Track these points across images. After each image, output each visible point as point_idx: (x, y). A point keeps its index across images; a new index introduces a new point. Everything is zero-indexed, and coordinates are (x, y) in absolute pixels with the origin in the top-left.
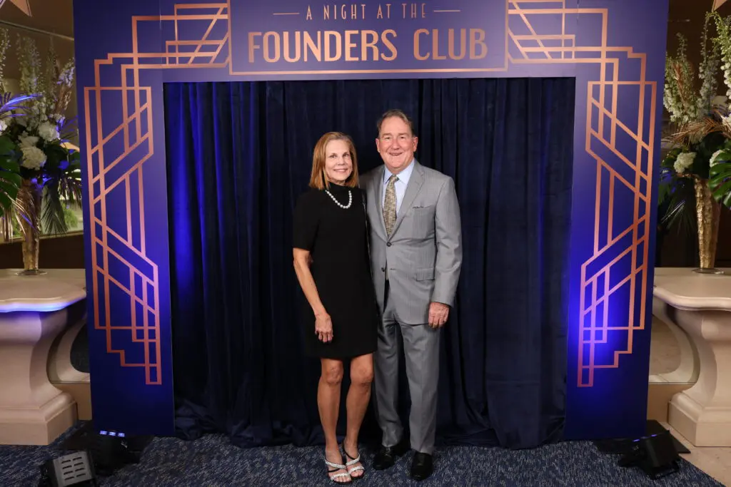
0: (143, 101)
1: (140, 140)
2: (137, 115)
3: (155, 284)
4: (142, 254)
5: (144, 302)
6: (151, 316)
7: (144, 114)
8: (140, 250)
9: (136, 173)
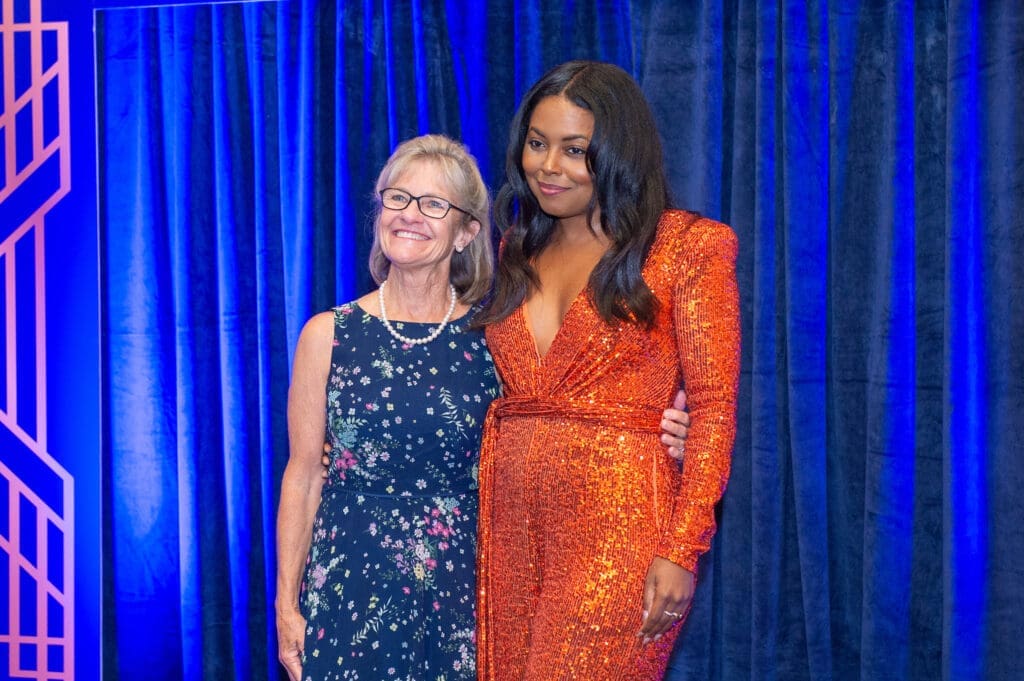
0: (50, 58)
1: (41, 155)
2: (35, 94)
3: (67, 525)
4: (39, 447)
5: (40, 573)
6: (55, 609)
7: (51, 90)
8: (33, 435)
9: (29, 238)
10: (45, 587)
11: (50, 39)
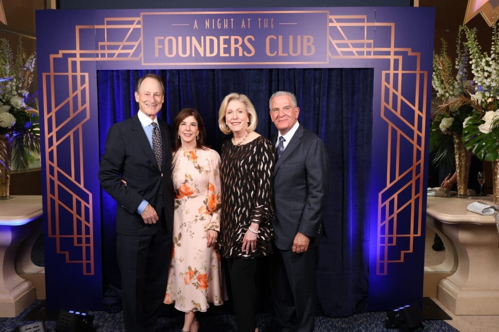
0: (83, 82)
1: (81, 108)
2: (79, 92)
3: (90, 206)
4: (82, 186)
5: (83, 219)
6: (87, 228)
7: (83, 91)
8: (80, 183)
9: (77, 131)
10: (84, 222)
11: (83, 78)
